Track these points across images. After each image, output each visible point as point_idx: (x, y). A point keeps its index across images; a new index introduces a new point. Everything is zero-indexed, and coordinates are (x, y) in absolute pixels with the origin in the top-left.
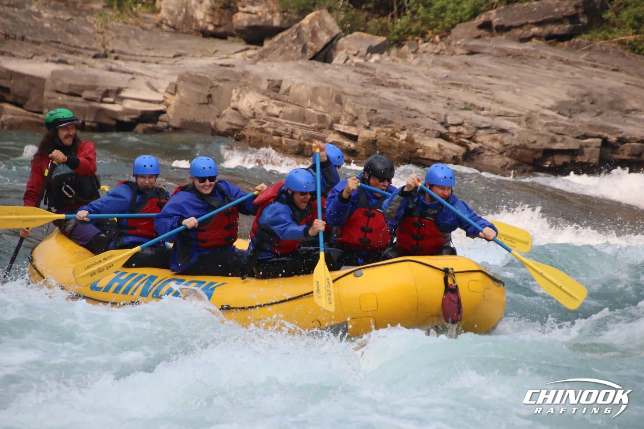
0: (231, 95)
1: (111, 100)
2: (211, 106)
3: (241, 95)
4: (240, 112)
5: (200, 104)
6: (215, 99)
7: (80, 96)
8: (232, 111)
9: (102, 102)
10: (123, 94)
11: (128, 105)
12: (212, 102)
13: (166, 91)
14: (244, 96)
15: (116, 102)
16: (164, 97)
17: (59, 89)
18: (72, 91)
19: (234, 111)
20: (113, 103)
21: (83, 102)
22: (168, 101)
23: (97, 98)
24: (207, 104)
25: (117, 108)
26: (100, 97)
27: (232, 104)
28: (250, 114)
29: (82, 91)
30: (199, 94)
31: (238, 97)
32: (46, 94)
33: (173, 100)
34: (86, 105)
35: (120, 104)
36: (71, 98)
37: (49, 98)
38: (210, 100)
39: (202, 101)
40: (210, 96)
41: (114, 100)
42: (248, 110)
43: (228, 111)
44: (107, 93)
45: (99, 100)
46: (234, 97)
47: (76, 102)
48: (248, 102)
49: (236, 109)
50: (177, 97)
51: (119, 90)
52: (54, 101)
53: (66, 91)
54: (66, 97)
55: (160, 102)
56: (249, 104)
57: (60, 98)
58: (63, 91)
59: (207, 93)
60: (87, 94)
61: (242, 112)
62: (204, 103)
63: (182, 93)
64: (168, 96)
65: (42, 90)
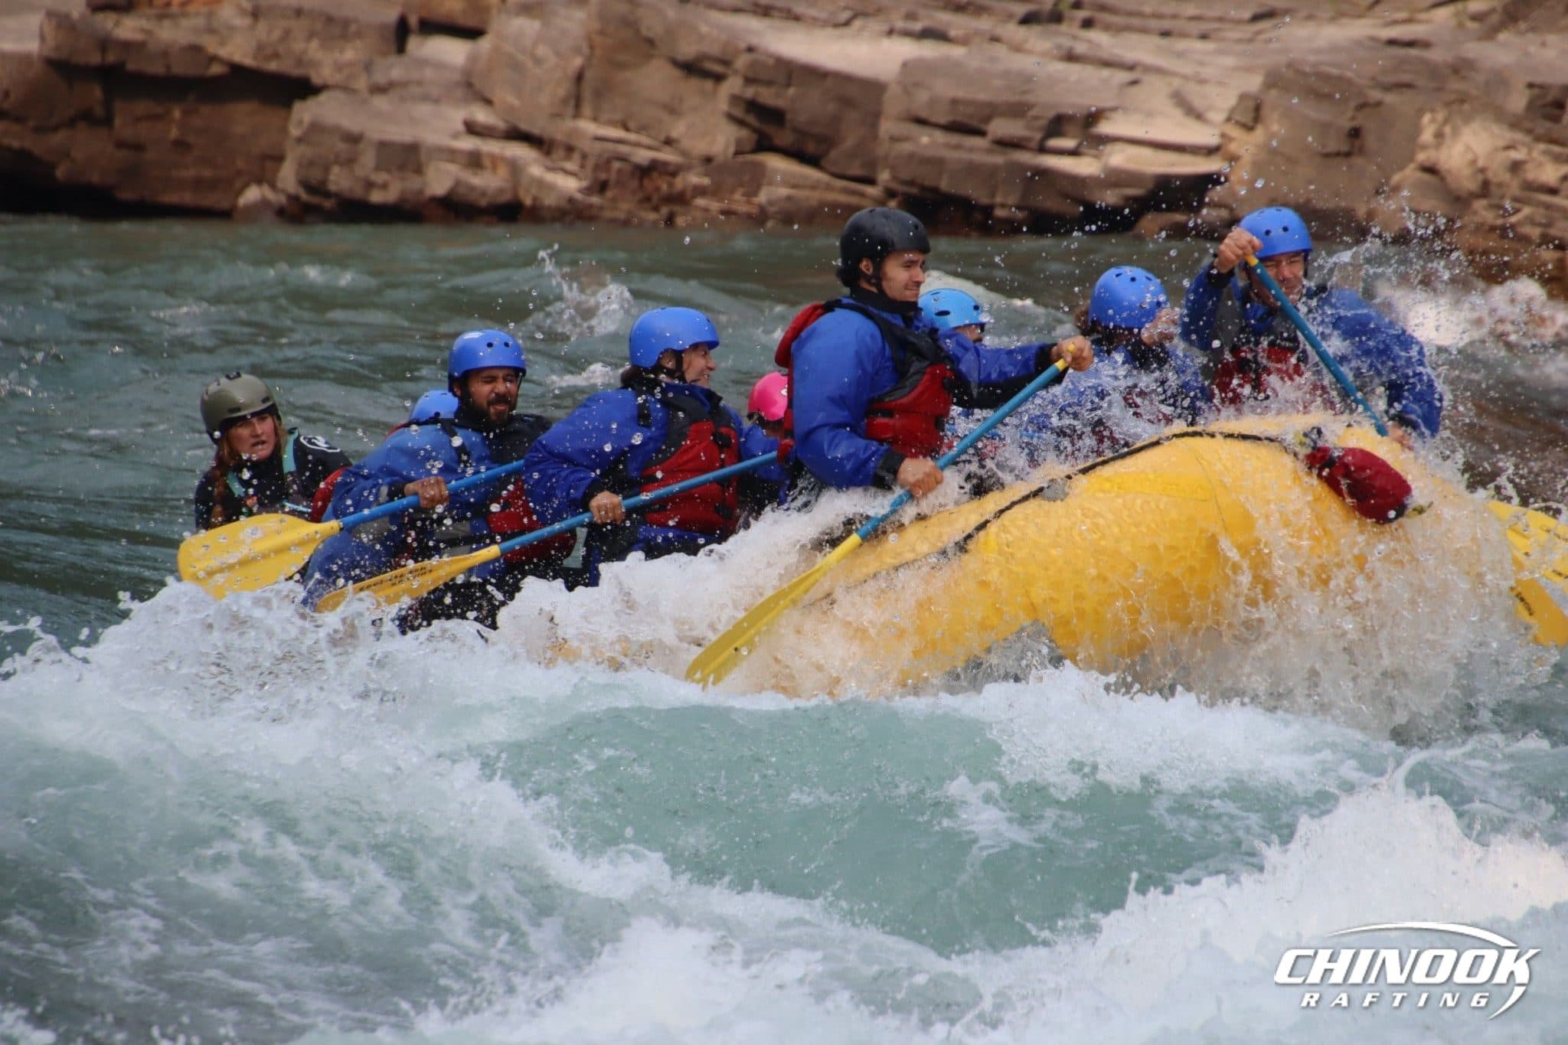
0: (1417, 130)
1: (1069, 143)
2: (1358, 161)
3: (1447, 130)
4: (1443, 179)
5: (1327, 155)
6: (1370, 140)
7: (981, 133)
8: (1420, 175)
9: (1042, 150)
10: (1105, 128)
11: (1119, 158)
12: (1362, 151)
13: (1228, 120)
14: (1456, 133)
15: (1083, 150)
16: (1223, 135)
17: (924, 114)
18: (959, 118)
19: (1426, 177)
20: (1074, 153)
21: (989, 151)
22: (1233, 147)
23: (1029, 139)
24: (1348, 154)
25: (1084, 166)
26: (1038, 136)
27: (1421, 157)
28: (1470, 185)
29: (988, 119)
30: (1324, 128)
31: (1439, 135)
32: (887, 127)
33: (1246, 145)
34: (998, 159)
35: (1095, 157)
36: (955, 139)
37: (894, 139)
38: (1357, 143)
39: (1333, 146)
40: (1355, 133)
41: (1080, 145)
42: (1467, 172)
43: (1409, 174)
44: (1058, 125)
45: (1034, 144)
46: (1427, 136)
47: (971, 150)
48: (1468, 148)
49: (1431, 170)
50: (1259, 134)
51: (1093, 118)
52: (907, 147)
53: (943, 120)
54: (940, 136)
55: (1210, 151)
56: (1470, 156)
57: (925, 140)
58: (934, 119)
59: (1346, 124)
60: (1001, 127)
61: (1449, 179)
62: (1338, 154)
63: (1275, 126)
64: (1235, 132)
65: (873, 118)
